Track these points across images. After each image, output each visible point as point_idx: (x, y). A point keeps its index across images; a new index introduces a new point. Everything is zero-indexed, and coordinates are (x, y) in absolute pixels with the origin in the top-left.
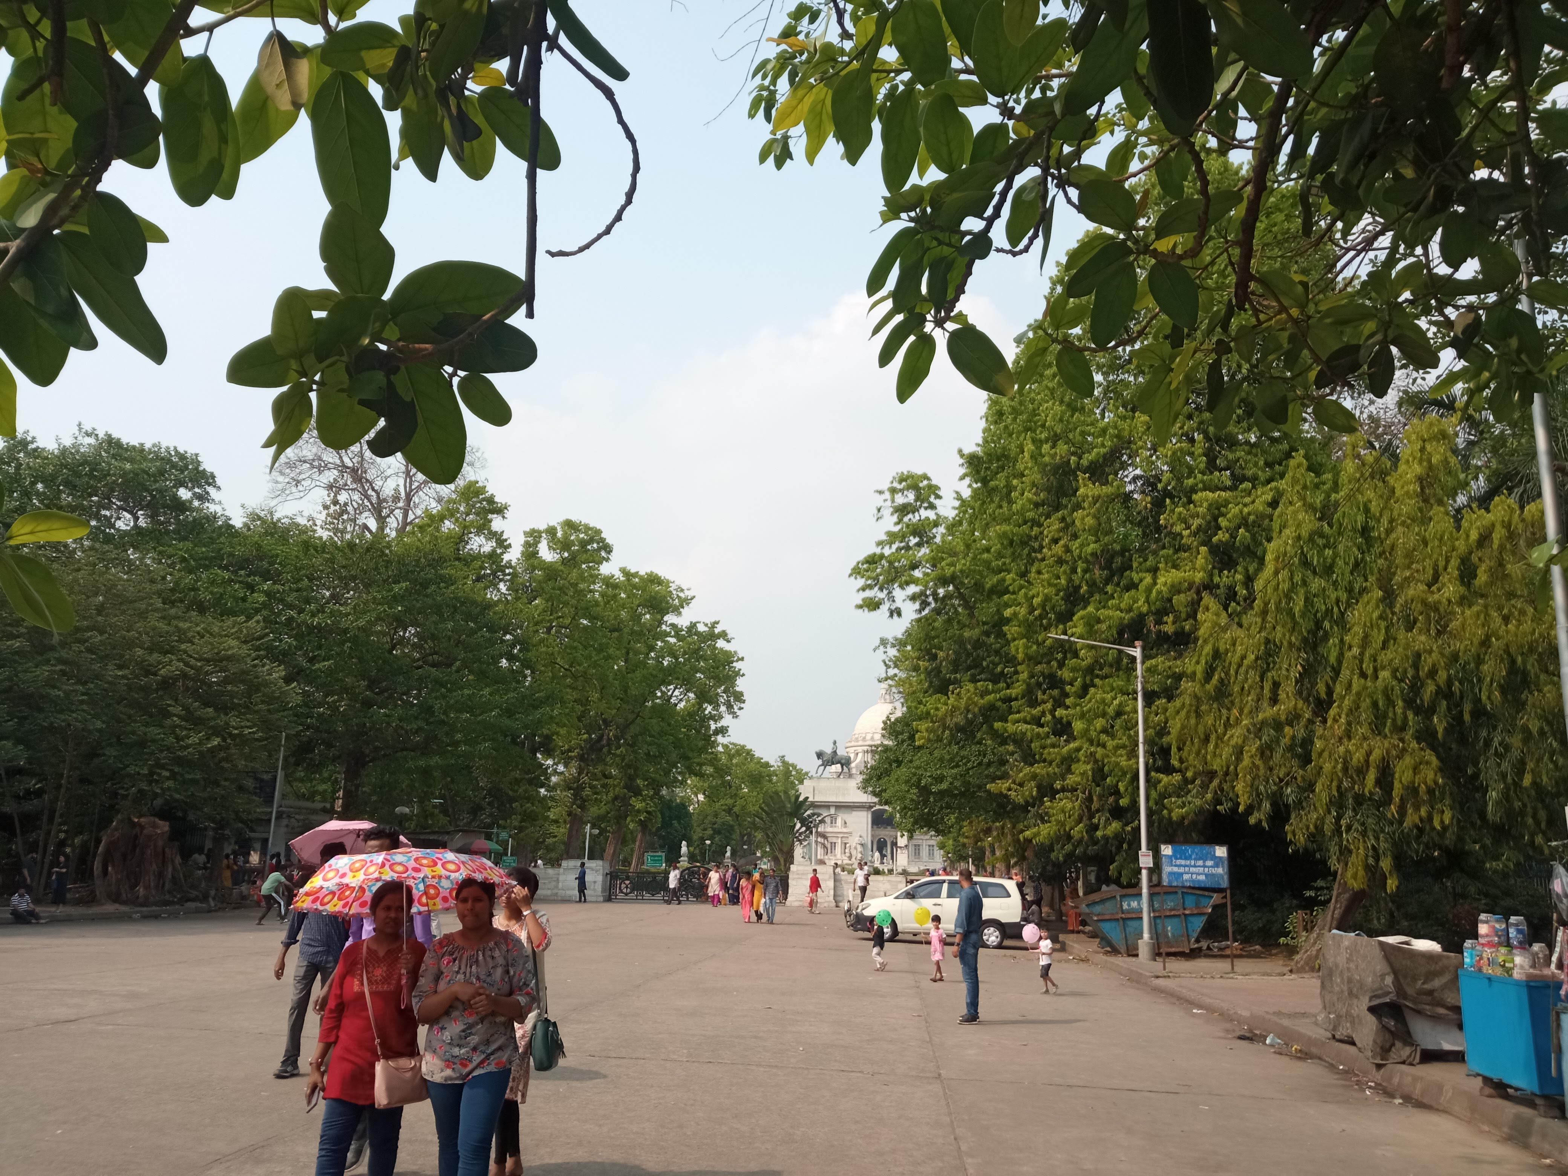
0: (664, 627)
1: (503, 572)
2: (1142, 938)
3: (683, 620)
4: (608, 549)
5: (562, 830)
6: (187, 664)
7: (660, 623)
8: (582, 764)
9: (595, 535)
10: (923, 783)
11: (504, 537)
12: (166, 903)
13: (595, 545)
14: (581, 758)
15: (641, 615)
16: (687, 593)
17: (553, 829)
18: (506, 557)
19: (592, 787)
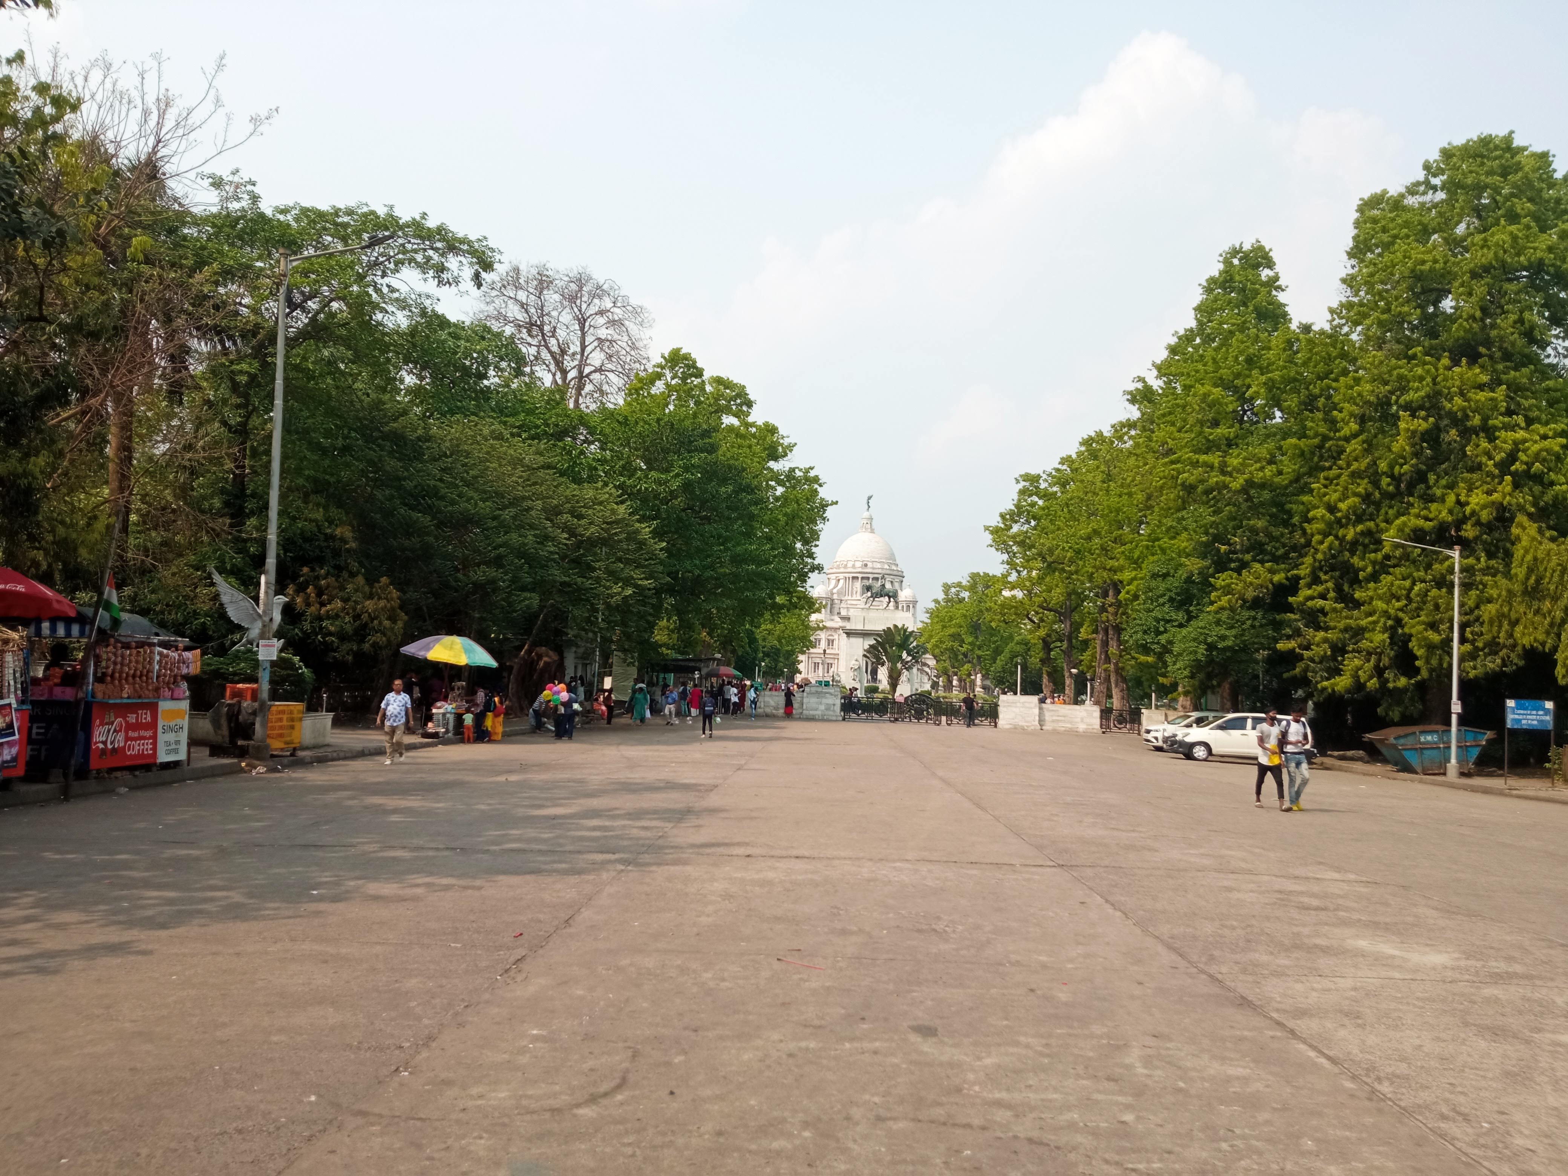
0: (764, 471)
2: (1449, 762)
3: (782, 466)
7: (763, 466)
9: (740, 391)
10: (1209, 640)
13: (738, 401)
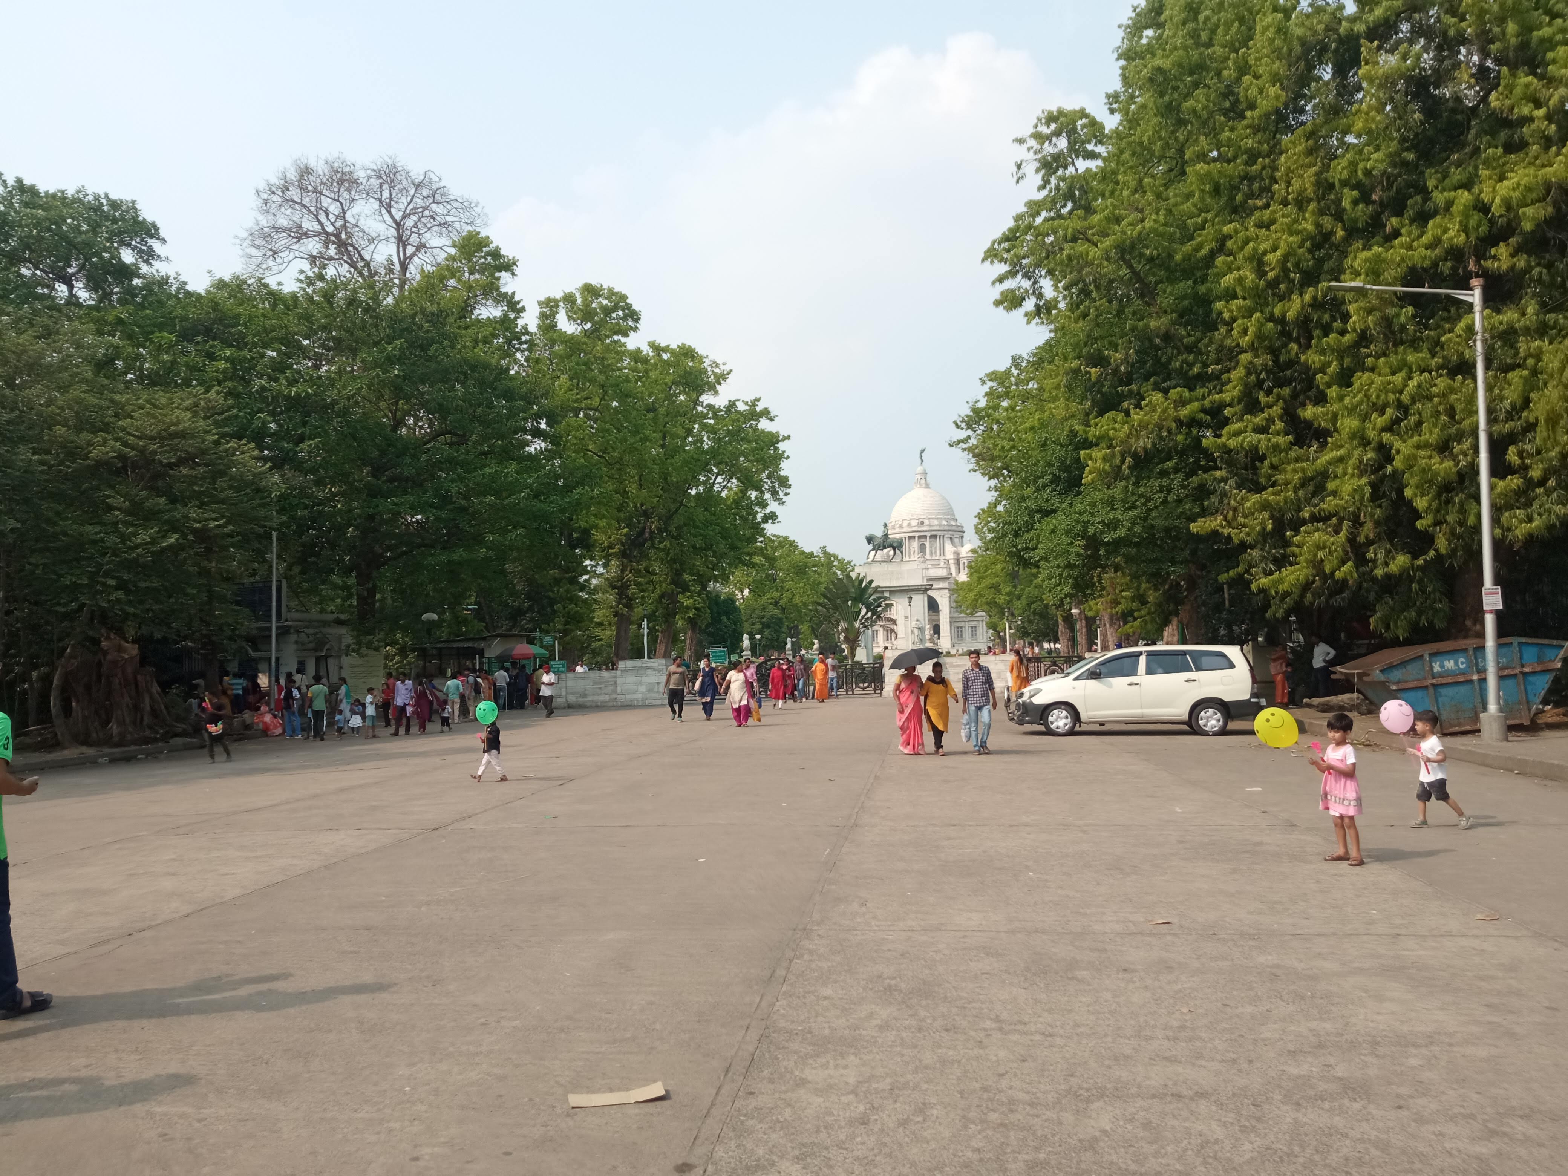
0: (700, 409)
1: (519, 339)
3: (719, 399)
4: (635, 316)
5: (608, 633)
6: (125, 444)
7: (696, 403)
8: (625, 561)
9: (619, 301)
11: (517, 298)
12: (147, 741)
13: (620, 313)
14: (623, 554)
15: (676, 395)
16: (722, 367)
17: (599, 632)
18: (520, 322)
19: (637, 584)
